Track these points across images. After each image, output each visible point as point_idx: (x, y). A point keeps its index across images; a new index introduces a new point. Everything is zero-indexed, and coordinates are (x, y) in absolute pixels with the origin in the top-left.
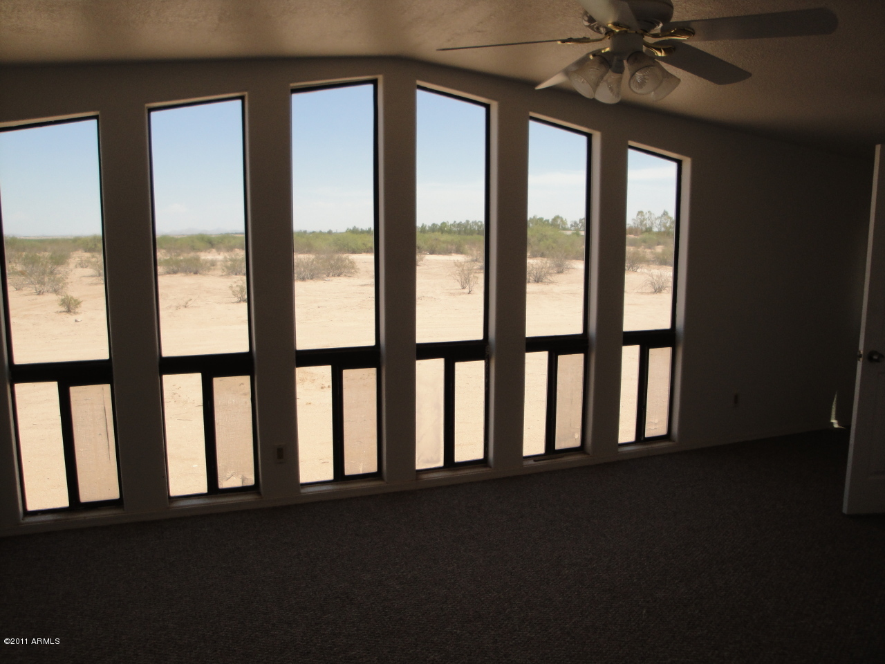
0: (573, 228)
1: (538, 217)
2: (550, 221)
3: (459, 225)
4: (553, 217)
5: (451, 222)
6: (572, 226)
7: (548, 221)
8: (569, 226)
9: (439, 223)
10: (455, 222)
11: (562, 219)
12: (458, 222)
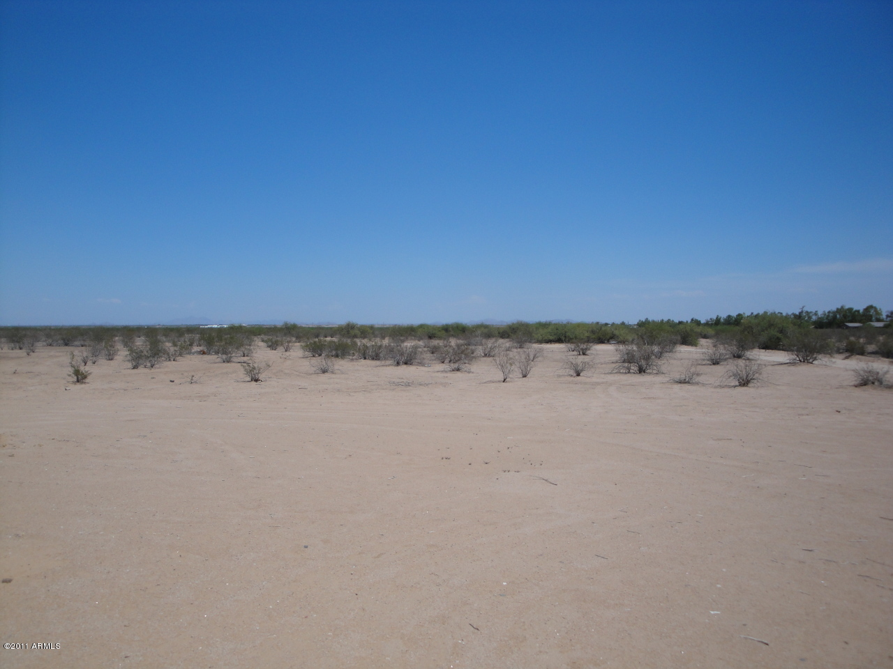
0: (889, 319)
1: (847, 307)
2: (861, 311)
3: (757, 316)
4: (865, 307)
5: (748, 313)
6: (887, 316)
7: (858, 311)
8: (884, 317)
9: (734, 314)
10: (752, 313)
11: (875, 309)
12: (755, 313)
